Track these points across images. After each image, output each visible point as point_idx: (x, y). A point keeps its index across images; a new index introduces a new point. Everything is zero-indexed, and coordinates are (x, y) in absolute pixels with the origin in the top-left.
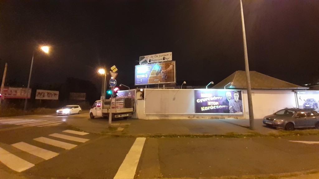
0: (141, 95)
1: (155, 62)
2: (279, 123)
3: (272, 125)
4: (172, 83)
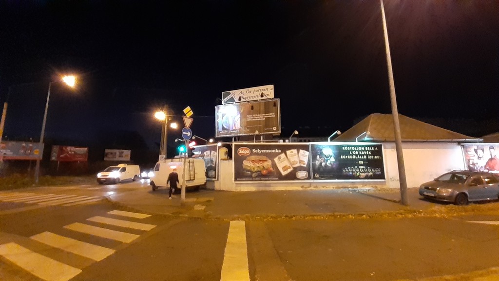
0: (226, 153)
1: (247, 100)
2: (444, 194)
3: (435, 197)
4: (274, 133)
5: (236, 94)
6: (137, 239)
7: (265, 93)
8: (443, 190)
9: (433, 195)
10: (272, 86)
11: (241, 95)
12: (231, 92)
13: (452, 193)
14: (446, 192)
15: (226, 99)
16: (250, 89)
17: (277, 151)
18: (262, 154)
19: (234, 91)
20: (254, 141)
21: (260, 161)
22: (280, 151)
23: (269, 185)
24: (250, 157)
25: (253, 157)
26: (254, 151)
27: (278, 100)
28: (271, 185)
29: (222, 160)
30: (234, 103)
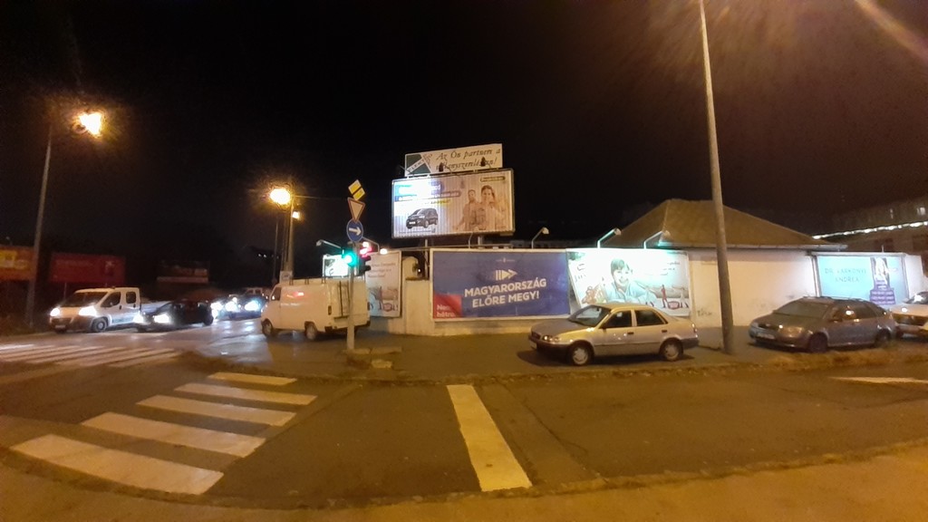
0: (416, 268)
1: (452, 170)
2: (791, 336)
3: (776, 340)
4: (503, 232)
5: (433, 158)
6: (293, 419)
7: (488, 158)
8: (789, 329)
9: (772, 337)
10: (499, 147)
11: (443, 161)
12: (422, 154)
13: (804, 334)
14: (793, 332)
15: (412, 168)
16: (458, 150)
19: (428, 153)
20: (469, 245)
23: (495, 325)
27: (509, 175)
28: (499, 324)
29: (408, 279)
30: (429, 176)
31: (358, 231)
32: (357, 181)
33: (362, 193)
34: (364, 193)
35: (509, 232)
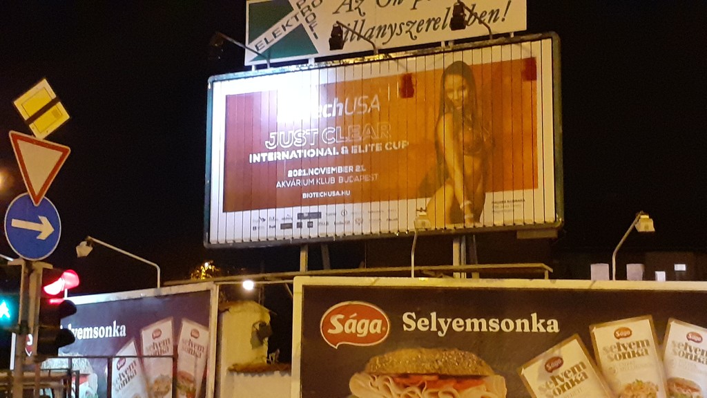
0: (260, 334)
4: (527, 228)
5: (322, 11)
7: (478, 4)
11: (347, 19)
15: (264, 41)
17: (536, 325)
18: (454, 341)
20: (413, 268)
21: (443, 377)
22: (554, 326)
24: (390, 357)
25: (405, 359)
26: (409, 321)
27: (543, 51)
29: (236, 370)
30: (312, 62)
31: (45, 228)
32: (44, 83)
33: (59, 116)
34: (65, 116)
35: (545, 227)
